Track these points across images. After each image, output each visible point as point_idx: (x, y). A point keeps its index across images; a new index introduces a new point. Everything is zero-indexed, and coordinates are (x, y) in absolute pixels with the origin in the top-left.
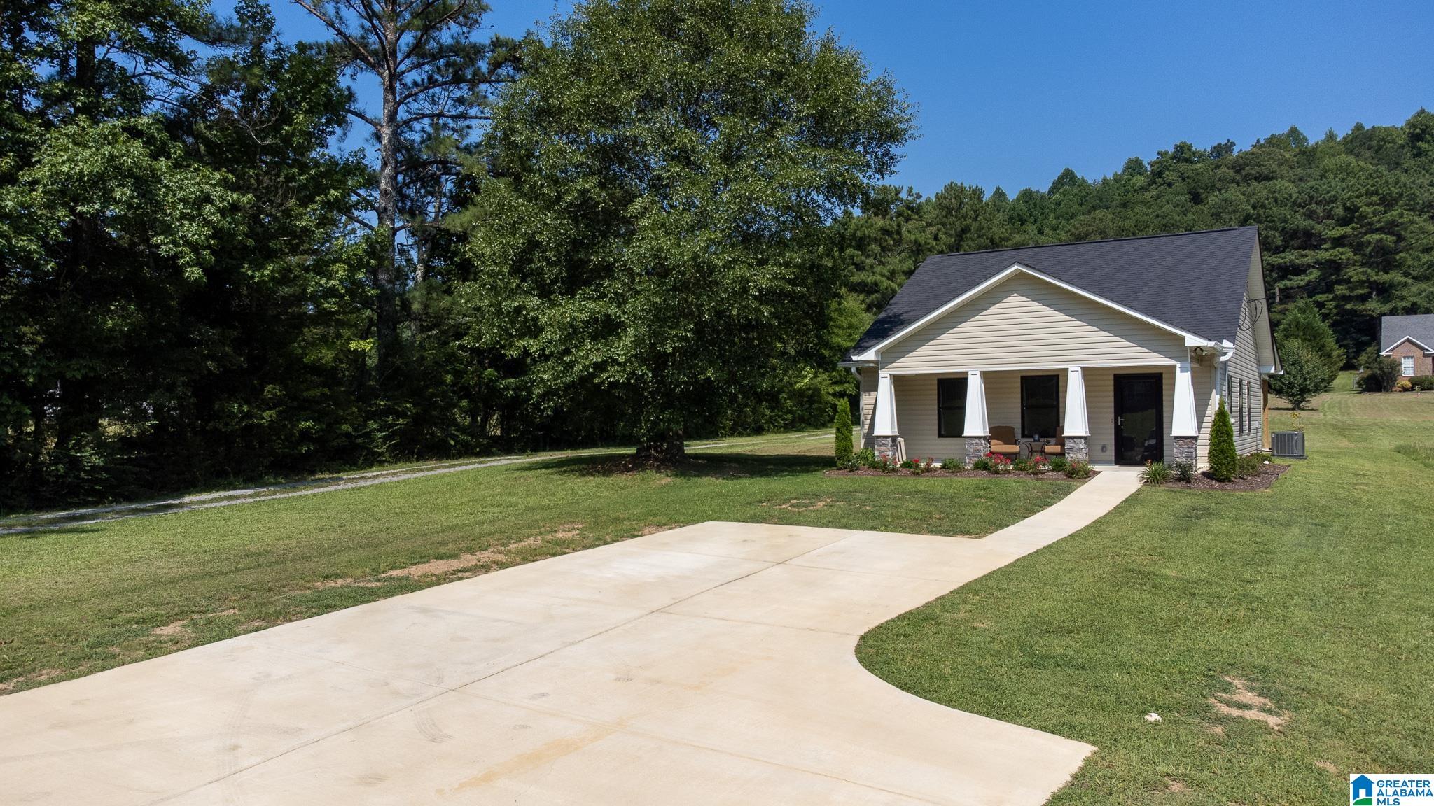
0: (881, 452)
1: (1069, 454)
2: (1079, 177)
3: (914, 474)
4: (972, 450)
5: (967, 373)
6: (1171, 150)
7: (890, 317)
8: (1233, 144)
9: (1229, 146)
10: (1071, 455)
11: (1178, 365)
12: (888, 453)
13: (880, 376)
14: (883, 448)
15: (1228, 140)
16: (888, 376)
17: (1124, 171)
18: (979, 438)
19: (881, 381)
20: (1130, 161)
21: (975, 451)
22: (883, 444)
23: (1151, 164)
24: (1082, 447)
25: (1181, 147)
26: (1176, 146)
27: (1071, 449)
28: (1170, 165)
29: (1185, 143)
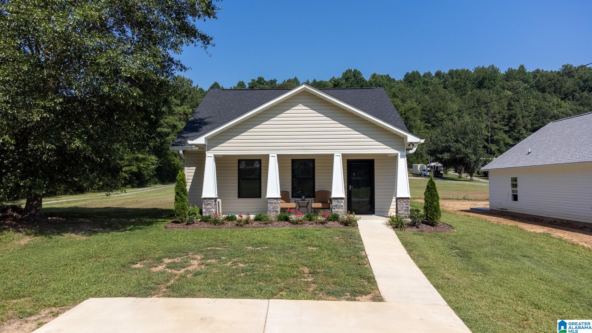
0: (207, 209)
1: (334, 209)
2: (221, 86)
3: (237, 225)
4: (272, 207)
5: (269, 155)
6: (256, 79)
7: (197, 120)
8: (276, 81)
9: (275, 81)
10: (336, 210)
11: (399, 154)
12: (212, 210)
13: (207, 155)
14: (209, 207)
15: (275, 79)
16: (213, 156)
17: (237, 86)
18: (277, 199)
19: (207, 159)
20: (240, 82)
21: (274, 208)
22: (209, 204)
23: (249, 84)
24: (343, 204)
25: (260, 79)
26: (258, 78)
27: (336, 206)
28: (256, 85)
29: (261, 77)
